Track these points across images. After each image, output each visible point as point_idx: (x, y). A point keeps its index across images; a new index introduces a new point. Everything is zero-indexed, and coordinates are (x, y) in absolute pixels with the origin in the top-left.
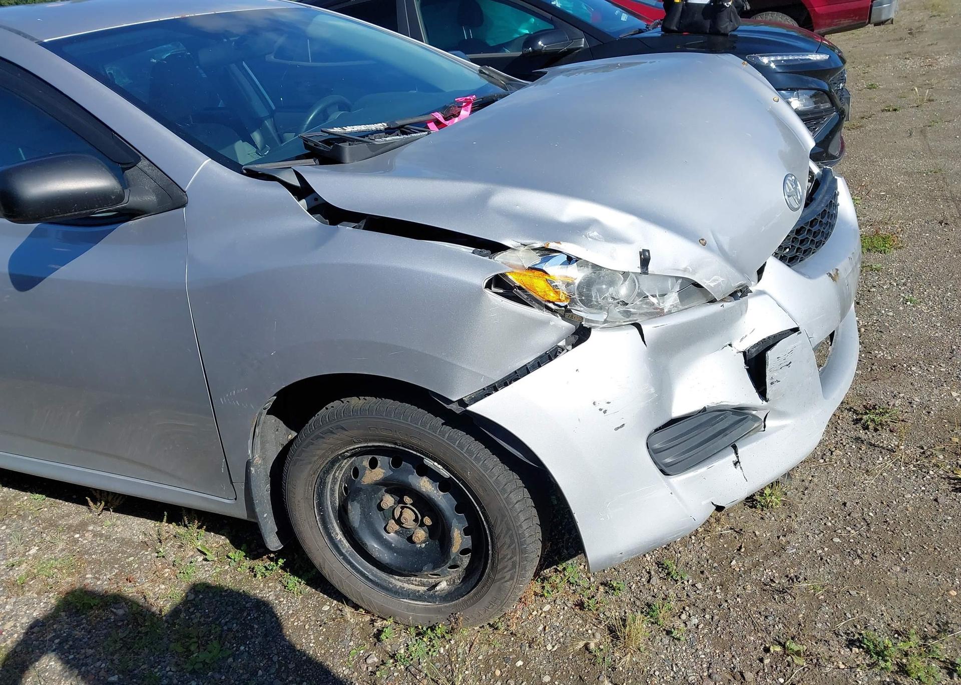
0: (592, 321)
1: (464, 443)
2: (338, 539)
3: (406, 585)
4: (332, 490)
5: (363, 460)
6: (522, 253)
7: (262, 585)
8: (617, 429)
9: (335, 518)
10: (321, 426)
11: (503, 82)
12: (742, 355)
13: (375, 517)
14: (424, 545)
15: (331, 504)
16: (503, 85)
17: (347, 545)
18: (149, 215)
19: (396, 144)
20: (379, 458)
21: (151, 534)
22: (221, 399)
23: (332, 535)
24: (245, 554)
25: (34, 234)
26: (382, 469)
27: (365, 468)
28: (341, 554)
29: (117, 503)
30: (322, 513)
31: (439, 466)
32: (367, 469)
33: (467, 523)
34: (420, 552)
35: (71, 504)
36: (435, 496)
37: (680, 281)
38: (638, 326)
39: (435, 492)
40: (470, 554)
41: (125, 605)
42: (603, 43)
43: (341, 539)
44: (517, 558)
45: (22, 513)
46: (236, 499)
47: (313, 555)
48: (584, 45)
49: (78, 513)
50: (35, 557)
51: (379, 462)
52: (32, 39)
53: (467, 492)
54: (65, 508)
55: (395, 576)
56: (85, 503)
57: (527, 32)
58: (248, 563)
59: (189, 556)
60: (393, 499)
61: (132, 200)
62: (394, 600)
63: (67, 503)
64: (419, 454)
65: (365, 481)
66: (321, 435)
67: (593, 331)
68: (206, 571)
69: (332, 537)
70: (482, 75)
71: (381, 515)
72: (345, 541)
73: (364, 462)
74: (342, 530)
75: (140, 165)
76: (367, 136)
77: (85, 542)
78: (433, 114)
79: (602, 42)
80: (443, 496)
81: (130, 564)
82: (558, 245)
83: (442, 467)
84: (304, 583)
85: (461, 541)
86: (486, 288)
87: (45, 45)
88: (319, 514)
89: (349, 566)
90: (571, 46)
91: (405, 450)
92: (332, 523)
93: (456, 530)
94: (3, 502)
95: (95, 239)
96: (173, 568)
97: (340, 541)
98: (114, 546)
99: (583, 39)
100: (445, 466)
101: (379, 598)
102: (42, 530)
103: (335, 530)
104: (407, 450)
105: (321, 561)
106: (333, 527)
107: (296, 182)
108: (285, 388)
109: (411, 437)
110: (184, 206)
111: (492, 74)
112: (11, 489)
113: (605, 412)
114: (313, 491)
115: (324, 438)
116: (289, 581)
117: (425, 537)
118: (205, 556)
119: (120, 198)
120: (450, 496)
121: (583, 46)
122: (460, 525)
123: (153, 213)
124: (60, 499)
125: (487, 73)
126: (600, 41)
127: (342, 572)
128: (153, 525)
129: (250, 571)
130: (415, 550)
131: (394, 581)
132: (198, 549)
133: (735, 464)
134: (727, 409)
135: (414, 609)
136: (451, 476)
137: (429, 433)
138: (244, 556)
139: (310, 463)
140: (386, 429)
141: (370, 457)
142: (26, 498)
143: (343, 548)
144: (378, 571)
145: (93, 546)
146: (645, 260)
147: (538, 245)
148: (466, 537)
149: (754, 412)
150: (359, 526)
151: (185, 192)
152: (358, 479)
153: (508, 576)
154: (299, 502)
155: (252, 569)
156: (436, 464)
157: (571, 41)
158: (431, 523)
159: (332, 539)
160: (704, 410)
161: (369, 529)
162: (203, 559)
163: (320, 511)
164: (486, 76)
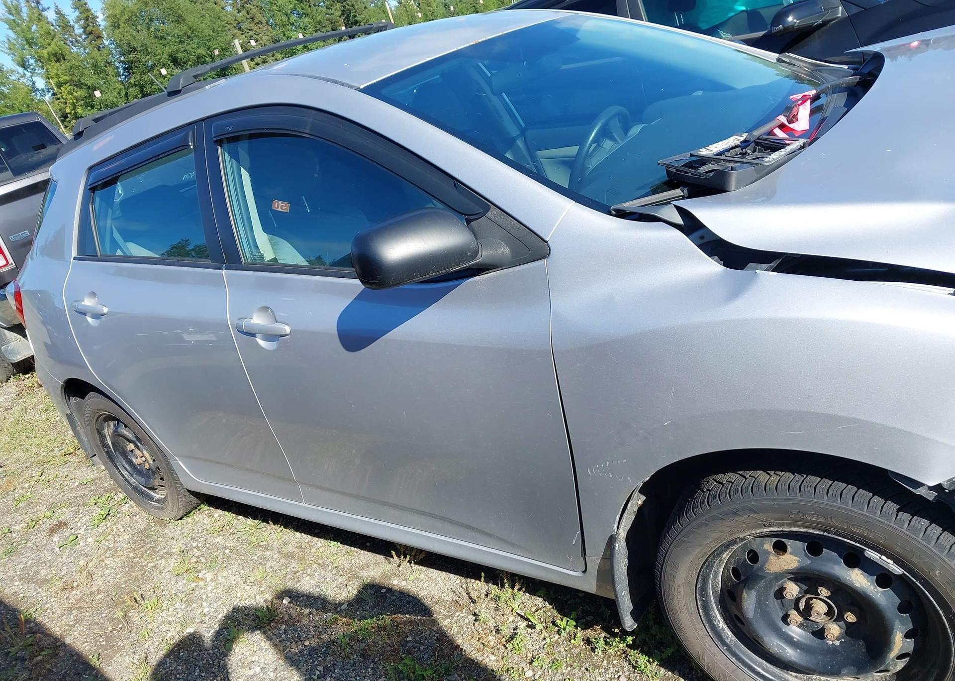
1: (931, 535)
2: (721, 627)
5: (764, 543)
7: (605, 662)
9: (715, 603)
10: (719, 505)
11: (807, 69)
13: (771, 605)
14: (838, 643)
15: (712, 588)
16: (809, 73)
17: (730, 633)
18: (501, 269)
20: (789, 543)
21: (459, 591)
22: (589, 470)
23: (715, 622)
24: (575, 623)
26: (793, 555)
27: (768, 553)
28: (724, 643)
29: (421, 557)
30: (704, 599)
31: (889, 561)
32: (771, 554)
33: (912, 625)
34: (834, 650)
35: (367, 552)
36: (872, 592)
39: (872, 587)
40: (909, 658)
41: (459, 678)
42: (865, 9)
43: (723, 627)
45: (321, 562)
46: (584, 572)
47: (690, 644)
48: (842, 14)
49: (377, 563)
50: (348, 613)
51: (788, 547)
52: (351, 87)
53: (926, 592)
54: (362, 557)
55: (791, 673)
57: (743, 8)
58: (580, 634)
59: (509, 621)
60: (798, 588)
61: (485, 255)
63: (362, 551)
64: (858, 545)
65: (772, 569)
66: (720, 516)
68: (534, 641)
69: (714, 625)
70: (782, 63)
71: (778, 603)
72: (726, 629)
73: (765, 546)
74: (723, 616)
75: (489, 214)
76: (724, 154)
77: (393, 598)
78: (777, 118)
79: (863, 8)
80: (883, 593)
83: (891, 562)
84: (657, 664)
85: (902, 645)
87: (362, 91)
88: (701, 600)
89: (734, 659)
90: (825, 18)
91: (838, 539)
92: (713, 610)
93: (898, 633)
94: (299, 549)
96: (497, 635)
97: (723, 629)
99: (840, 8)
100: (897, 561)
102: (346, 582)
103: (716, 618)
104: (840, 538)
105: (700, 652)
106: (715, 613)
107: (679, 220)
108: (678, 461)
109: (852, 525)
110: (545, 257)
111: (793, 62)
112: (303, 534)
114: (697, 574)
115: (723, 519)
116: (638, 660)
117: (840, 633)
118: (527, 622)
119: (476, 254)
120: (892, 593)
121: (840, 15)
122: (903, 628)
123: (506, 267)
124: (354, 547)
125: (788, 60)
126: (861, 7)
127: (726, 664)
128: (458, 581)
129: (585, 643)
130: (826, 648)
131: (788, 677)
132: (517, 613)
136: (905, 572)
137: (881, 522)
138: (574, 626)
139: (700, 546)
140: (817, 515)
141: (774, 540)
142: (320, 544)
143: (727, 638)
144: (769, 665)
145: (402, 603)
148: (908, 640)
150: (754, 616)
151: (547, 242)
152: (759, 565)
154: (679, 586)
155: (588, 642)
156: (884, 557)
157: (826, 12)
158: (856, 620)
159: (714, 628)
161: (764, 620)
162: (527, 626)
163: (702, 596)
164: (787, 64)
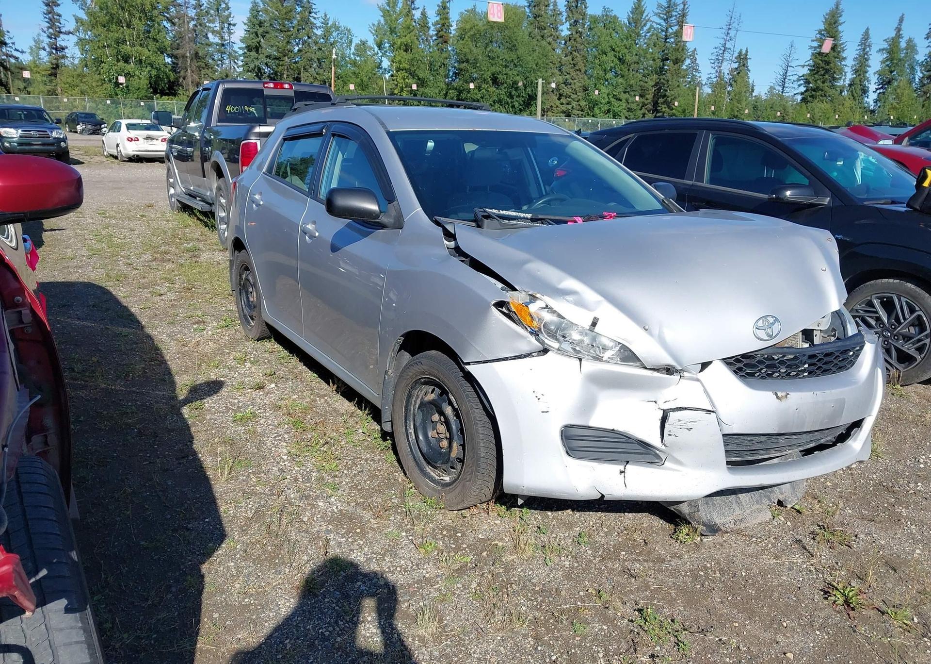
0: (550, 346)
3: (432, 473)
4: (415, 402)
5: (430, 388)
6: (523, 295)
8: (543, 412)
9: (413, 420)
12: (662, 412)
13: (428, 425)
14: (445, 451)
15: (413, 410)
17: (414, 437)
18: (388, 229)
19: (518, 226)
22: (383, 332)
23: (408, 428)
25: (348, 225)
26: (434, 395)
28: (408, 440)
29: (342, 389)
31: (454, 400)
32: (429, 393)
33: (462, 442)
34: (442, 454)
36: (451, 419)
37: (620, 345)
38: (580, 360)
39: (452, 417)
40: (462, 463)
42: (845, 205)
44: (474, 468)
45: (303, 380)
46: (379, 394)
48: (828, 203)
49: (326, 390)
50: (294, 400)
51: (435, 390)
52: (385, 128)
54: (322, 386)
55: (428, 464)
56: (328, 383)
59: (357, 427)
60: (437, 417)
61: (383, 219)
62: (422, 477)
65: (426, 399)
67: (550, 353)
68: (358, 436)
70: (664, 203)
71: (432, 425)
72: (413, 435)
74: (414, 428)
75: (394, 203)
78: (575, 217)
80: (454, 419)
81: (329, 420)
82: (542, 296)
85: (457, 451)
86: (493, 305)
88: (405, 412)
89: (409, 449)
91: (442, 385)
92: (410, 421)
93: (456, 444)
95: (366, 235)
97: (411, 433)
98: (329, 409)
99: (828, 198)
100: (457, 402)
101: (416, 473)
103: (410, 426)
104: (446, 388)
106: (410, 424)
107: (453, 231)
108: (405, 333)
109: (447, 379)
110: (401, 228)
111: (670, 204)
113: (539, 399)
114: (405, 397)
117: (447, 446)
119: (378, 216)
120: (456, 419)
121: (826, 203)
122: (459, 442)
123: (390, 229)
126: (843, 203)
130: (440, 452)
131: (428, 468)
133: (621, 472)
134: (632, 437)
135: (428, 486)
136: (458, 408)
137: (453, 378)
139: (405, 379)
141: (433, 387)
143: (411, 438)
144: (422, 459)
146: (594, 324)
147: (530, 293)
148: (461, 450)
149: (658, 452)
151: (404, 222)
153: (468, 478)
156: (454, 398)
157: (815, 198)
158: (449, 437)
159: (406, 430)
160: (613, 430)
161: (423, 430)
162: (362, 432)
163: (406, 410)
164: (666, 205)
